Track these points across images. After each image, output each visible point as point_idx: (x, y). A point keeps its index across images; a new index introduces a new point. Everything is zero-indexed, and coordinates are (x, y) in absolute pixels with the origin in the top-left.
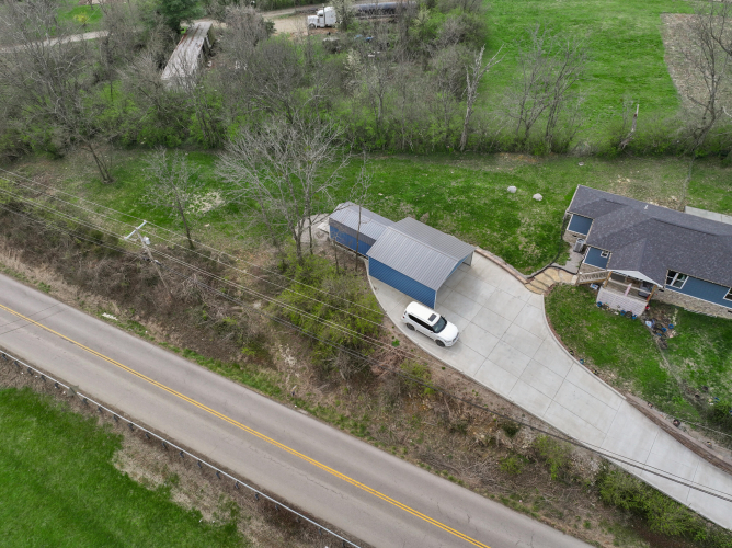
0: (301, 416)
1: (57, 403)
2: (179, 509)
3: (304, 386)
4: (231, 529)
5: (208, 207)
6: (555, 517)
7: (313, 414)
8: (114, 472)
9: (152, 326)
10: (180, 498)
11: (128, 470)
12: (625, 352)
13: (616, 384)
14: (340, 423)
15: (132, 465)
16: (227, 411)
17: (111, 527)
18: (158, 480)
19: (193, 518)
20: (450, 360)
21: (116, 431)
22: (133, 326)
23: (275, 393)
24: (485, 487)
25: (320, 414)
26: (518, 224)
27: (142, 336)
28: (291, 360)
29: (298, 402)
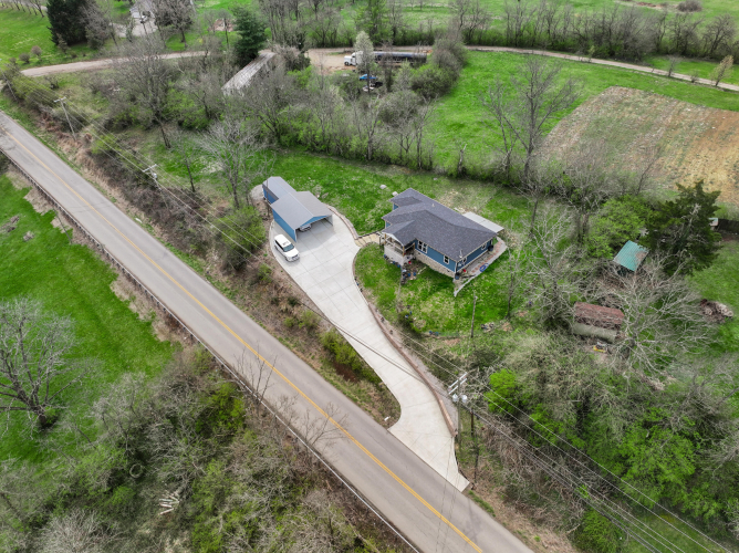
0: (207, 284)
1: (96, 255)
2: (130, 311)
3: (216, 270)
4: (149, 324)
5: (214, 170)
6: (302, 351)
7: (213, 284)
8: (109, 289)
9: (157, 229)
10: (133, 307)
11: (115, 290)
12: (383, 282)
13: (368, 298)
14: (223, 291)
15: (117, 289)
16: (172, 274)
17: (99, 313)
18: (126, 297)
19: (135, 316)
20: (288, 268)
21: (116, 272)
22: (148, 227)
23: (200, 270)
24: (276, 332)
25: (216, 285)
26: (373, 207)
27: (150, 233)
28: (216, 258)
29: (208, 277)
